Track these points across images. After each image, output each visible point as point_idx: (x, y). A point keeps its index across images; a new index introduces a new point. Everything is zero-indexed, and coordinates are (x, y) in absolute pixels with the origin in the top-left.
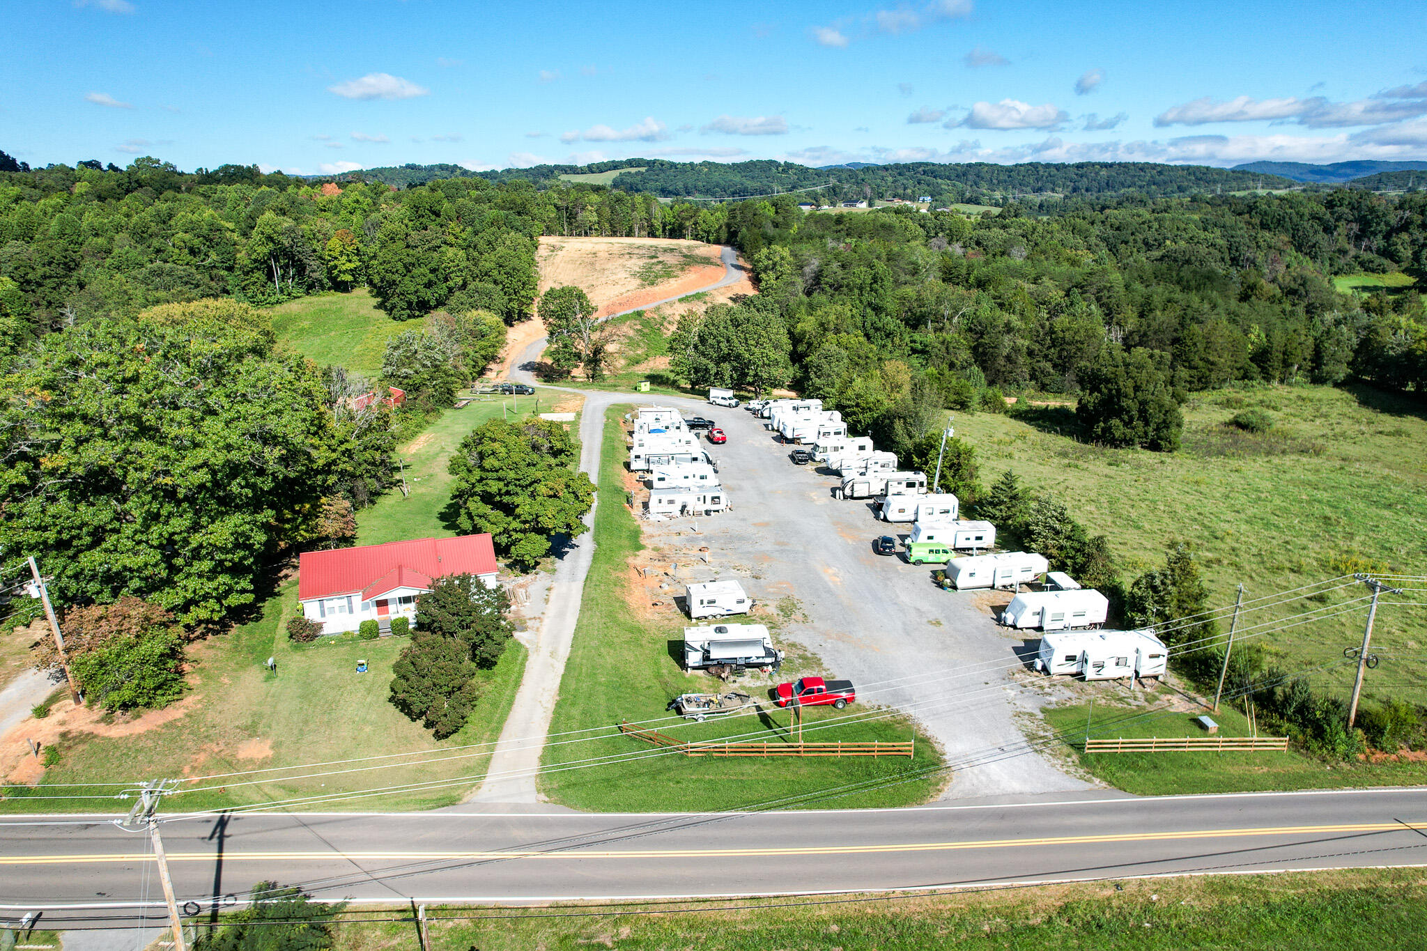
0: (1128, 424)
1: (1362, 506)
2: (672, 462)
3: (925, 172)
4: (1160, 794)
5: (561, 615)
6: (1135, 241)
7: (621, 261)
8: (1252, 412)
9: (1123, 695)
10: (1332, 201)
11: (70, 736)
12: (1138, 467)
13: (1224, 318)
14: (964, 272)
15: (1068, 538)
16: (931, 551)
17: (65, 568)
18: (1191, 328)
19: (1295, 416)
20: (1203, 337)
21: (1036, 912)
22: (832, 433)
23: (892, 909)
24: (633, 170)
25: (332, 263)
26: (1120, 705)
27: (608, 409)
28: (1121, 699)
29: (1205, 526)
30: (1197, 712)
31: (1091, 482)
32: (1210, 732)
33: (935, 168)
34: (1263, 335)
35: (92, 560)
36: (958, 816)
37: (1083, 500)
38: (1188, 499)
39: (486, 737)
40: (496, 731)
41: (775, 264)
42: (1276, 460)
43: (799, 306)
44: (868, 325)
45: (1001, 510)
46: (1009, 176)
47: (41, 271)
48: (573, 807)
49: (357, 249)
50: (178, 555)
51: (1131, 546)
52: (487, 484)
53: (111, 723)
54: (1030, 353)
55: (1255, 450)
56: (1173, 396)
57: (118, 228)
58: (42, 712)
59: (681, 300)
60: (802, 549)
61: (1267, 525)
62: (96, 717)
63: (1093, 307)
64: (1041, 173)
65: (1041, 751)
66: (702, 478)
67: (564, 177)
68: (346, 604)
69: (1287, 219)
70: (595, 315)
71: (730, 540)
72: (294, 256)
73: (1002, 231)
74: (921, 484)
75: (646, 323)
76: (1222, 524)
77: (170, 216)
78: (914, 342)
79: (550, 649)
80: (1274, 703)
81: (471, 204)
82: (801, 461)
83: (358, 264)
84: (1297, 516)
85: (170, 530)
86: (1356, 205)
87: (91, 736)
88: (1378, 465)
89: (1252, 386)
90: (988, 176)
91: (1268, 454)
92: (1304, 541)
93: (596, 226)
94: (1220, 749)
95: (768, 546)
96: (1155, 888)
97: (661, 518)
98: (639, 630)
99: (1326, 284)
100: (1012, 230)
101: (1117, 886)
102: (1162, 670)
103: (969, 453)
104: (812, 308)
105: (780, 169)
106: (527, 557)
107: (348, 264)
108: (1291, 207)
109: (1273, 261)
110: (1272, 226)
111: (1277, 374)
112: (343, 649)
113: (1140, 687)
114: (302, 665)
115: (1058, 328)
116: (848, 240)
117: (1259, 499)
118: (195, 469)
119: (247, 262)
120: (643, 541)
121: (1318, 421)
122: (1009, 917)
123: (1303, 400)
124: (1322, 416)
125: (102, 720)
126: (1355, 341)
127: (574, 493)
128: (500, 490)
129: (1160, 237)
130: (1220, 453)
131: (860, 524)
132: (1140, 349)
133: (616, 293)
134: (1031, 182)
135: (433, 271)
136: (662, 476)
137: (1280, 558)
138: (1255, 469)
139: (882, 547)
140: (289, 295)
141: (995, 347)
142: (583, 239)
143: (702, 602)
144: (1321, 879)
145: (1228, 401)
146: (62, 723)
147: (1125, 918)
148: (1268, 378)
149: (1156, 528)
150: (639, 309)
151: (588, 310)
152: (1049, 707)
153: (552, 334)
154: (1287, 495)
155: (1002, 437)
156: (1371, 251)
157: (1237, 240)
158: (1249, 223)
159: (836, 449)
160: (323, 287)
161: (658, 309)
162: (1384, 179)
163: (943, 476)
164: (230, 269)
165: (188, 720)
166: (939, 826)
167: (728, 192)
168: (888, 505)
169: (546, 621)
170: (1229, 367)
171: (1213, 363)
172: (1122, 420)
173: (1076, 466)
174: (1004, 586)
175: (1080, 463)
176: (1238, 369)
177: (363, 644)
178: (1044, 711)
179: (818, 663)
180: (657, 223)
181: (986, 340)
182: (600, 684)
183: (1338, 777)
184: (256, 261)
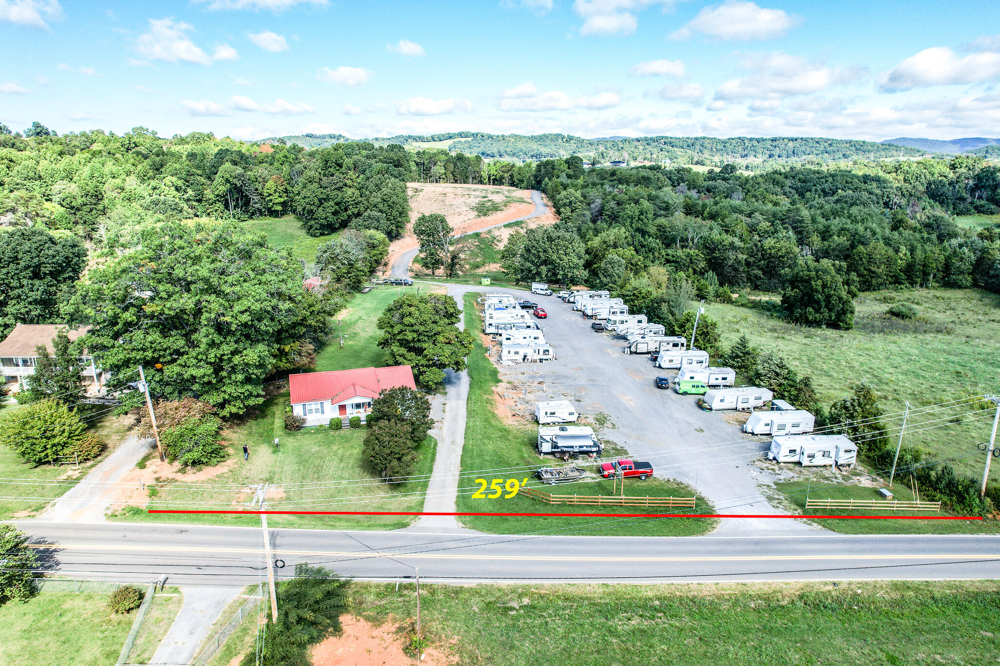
0: (817, 311)
1: (982, 365)
2: (514, 329)
3: (665, 143)
4: (857, 533)
5: (455, 420)
6: (816, 190)
7: (463, 199)
8: (903, 305)
9: (828, 476)
10: (954, 165)
11: (161, 480)
12: (826, 339)
13: (881, 242)
14: (700, 209)
15: (785, 378)
16: (693, 386)
17: (153, 376)
18: (858, 248)
19: (932, 309)
20: (867, 254)
21: (783, 597)
22: (619, 312)
23: (692, 593)
24: (463, 140)
25: (268, 198)
26: (826, 482)
27: (465, 295)
28: (827, 478)
29: (875, 376)
30: (878, 487)
31: (795, 348)
32: (887, 498)
33: (672, 140)
34: (909, 254)
35: (172, 371)
36: (728, 542)
37: (790, 358)
38: (861, 359)
39: (419, 489)
40: (425, 485)
41: (571, 203)
42: (921, 337)
43: (587, 230)
44: (636, 243)
45: (738, 362)
46: (725, 146)
47: (80, 201)
48: (482, 530)
49: (286, 189)
50: (223, 370)
51: (825, 387)
52: (404, 335)
53: (185, 473)
54: (748, 264)
55: (905, 330)
56: (848, 293)
57: (128, 173)
58: (142, 465)
59: (505, 226)
60: (606, 384)
61: (917, 376)
62: (176, 470)
63: (790, 233)
64: (746, 144)
65: (777, 507)
66: (535, 338)
67: (415, 144)
68: (320, 407)
69: (923, 177)
70: (452, 234)
71: (558, 378)
72: (242, 193)
73: (724, 182)
74: (682, 345)
75: (482, 241)
76: (886, 375)
77: (162, 166)
78: (668, 255)
79: (451, 439)
80: (930, 481)
81: (363, 159)
82: (599, 329)
83: (286, 198)
84: (937, 371)
85: (221, 352)
86: (971, 167)
87: (173, 480)
88: (992, 341)
89: (901, 289)
90: (709, 146)
91: (914, 332)
92: (943, 386)
93: (444, 176)
94: (895, 509)
95: (583, 382)
96: (859, 586)
97: (510, 363)
98: (506, 430)
99: (951, 220)
100: (731, 182)
101: (834, 584)
102: (853, 461)
103: (714, 325)
104: (597, 232)
105: (565, 140)
106: (431, 383)
107: (279, 199)
108: (925, 168)
109: (913, 205)
110: (912, 181)
111: (919, 280)
112: (319, 436)
113: (838, 470)
114: (295, 444)
115: (766, 246)
116: (620, 186)
117: (911, 360)
118: (242, 312)
119: (212, 196)
120: (500, 377)
121: (948, 313)
122: (767, 599)
123: (938, 298)
124: (950, 309)
125: (179, 471)
126: (973, 258)
127: (461, 342)
128: (414, 338)
129: (834, 188)
130: (881, 331)
131: (643, 369)
132: (826, 260)
133: (461, 220)
134: (740, 150)
135: (337, 204)
136: (509, 337)
137: (928, 396)
138: (906, 343)
139: (661, 384)
140: (239, 219)
141: (723, 260)
142: (435, 184)
143: (546, 413)
144: (967, 585)
145: (884, 298)
146: (155, 472)
147: (841, 603)
148: (913, 283)
149: (841, 376)
150: (477, 231)
151: (447, 230)
152: (779, 482)
153: (423, 245)
154: (930, 358)
155: (731, 319)
156: (982, 199)
157: (888, 190)
158: (896, 179)
159: (622, 322)
160: (261, 213)
161: (490, 232)
162: (990, 151)
163: (696, 340)
164: (200, 201)
165: (230, 473)
166: (715, 548)
167: (529, 155)
168: (662, 358)
169: (446, 423)
170: (885, 275)
171: (874, 272)
172: (814, 308)
173: (783, 338)
174: (743, 409)
175: (786, 336)
176: (891, 277)
177: (332, 433)
178: (776, 484)
179: (626, 453)
180: (485, 175)
181: (717, 254)
182: (487, 461)
183: (974, 527)
184: (218, 195)
